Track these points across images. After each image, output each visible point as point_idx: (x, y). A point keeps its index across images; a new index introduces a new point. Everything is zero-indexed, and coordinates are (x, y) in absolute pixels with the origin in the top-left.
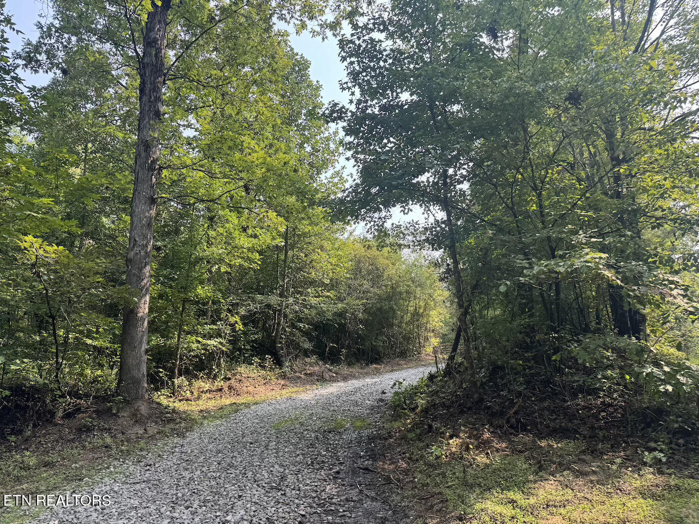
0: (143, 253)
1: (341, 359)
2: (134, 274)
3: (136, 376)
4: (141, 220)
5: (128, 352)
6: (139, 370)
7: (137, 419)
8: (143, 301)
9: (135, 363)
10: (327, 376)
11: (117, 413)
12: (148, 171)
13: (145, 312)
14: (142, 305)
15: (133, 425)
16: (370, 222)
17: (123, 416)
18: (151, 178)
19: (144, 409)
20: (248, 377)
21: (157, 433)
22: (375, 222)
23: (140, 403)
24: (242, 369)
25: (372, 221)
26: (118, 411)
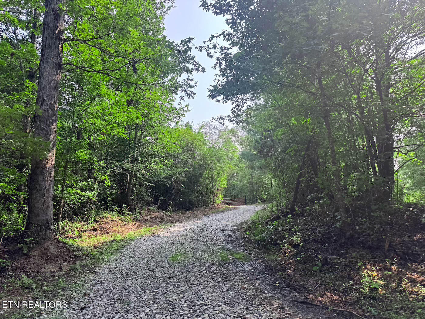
0: (50, 111)
1: (169, 208)
2: (43, 129)
3: (45, 219)
4: (49, 82)
5: (38, 198)
6: (47, 215)
7: (48, 258)
8: (50, 154)
9: (43, 208)
10: (166, 219)
11: (28, 253)
12: (56, 39)
13: (52, 164)
14: (49, 157)
15: (44, 263)
16: (236, 102)
17: (35, 256)
18: (58, 46)
19: (53, 249)
20: (112, 220)
21: (70, 270)
22: (239, 102)
23: (48, 243)
24: (107, 214)
25: (237, 101)
26: (29, 251)
